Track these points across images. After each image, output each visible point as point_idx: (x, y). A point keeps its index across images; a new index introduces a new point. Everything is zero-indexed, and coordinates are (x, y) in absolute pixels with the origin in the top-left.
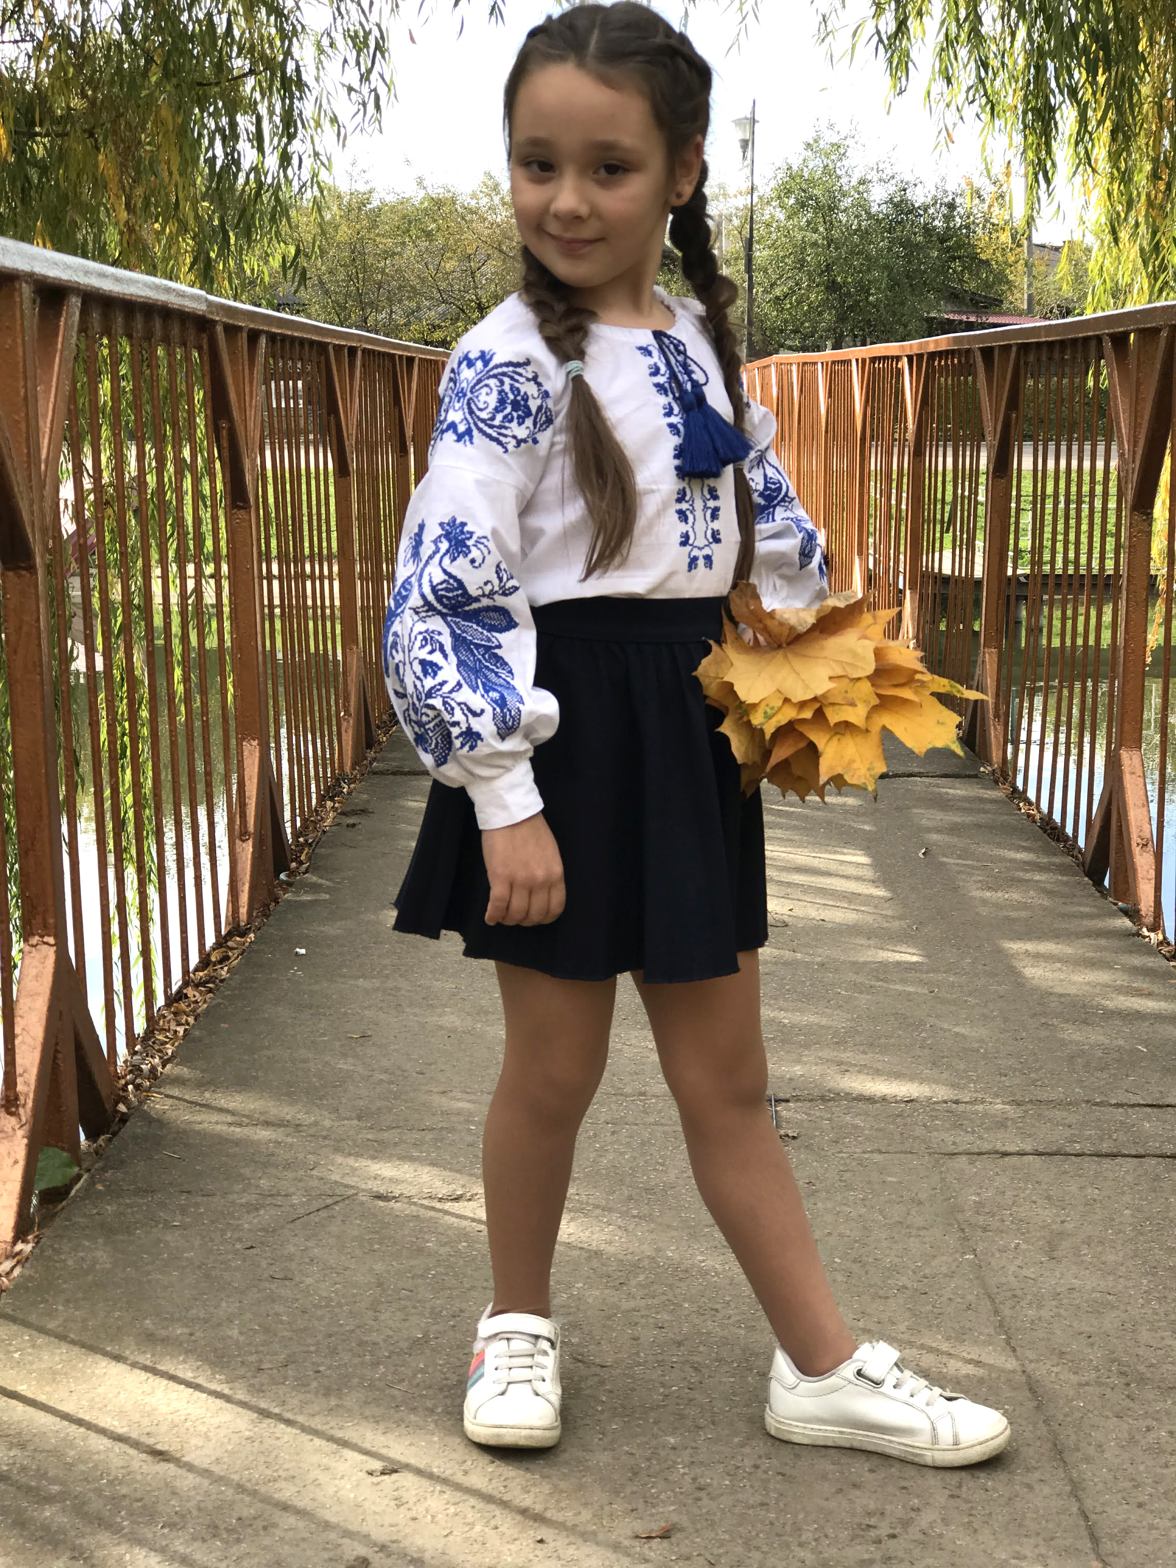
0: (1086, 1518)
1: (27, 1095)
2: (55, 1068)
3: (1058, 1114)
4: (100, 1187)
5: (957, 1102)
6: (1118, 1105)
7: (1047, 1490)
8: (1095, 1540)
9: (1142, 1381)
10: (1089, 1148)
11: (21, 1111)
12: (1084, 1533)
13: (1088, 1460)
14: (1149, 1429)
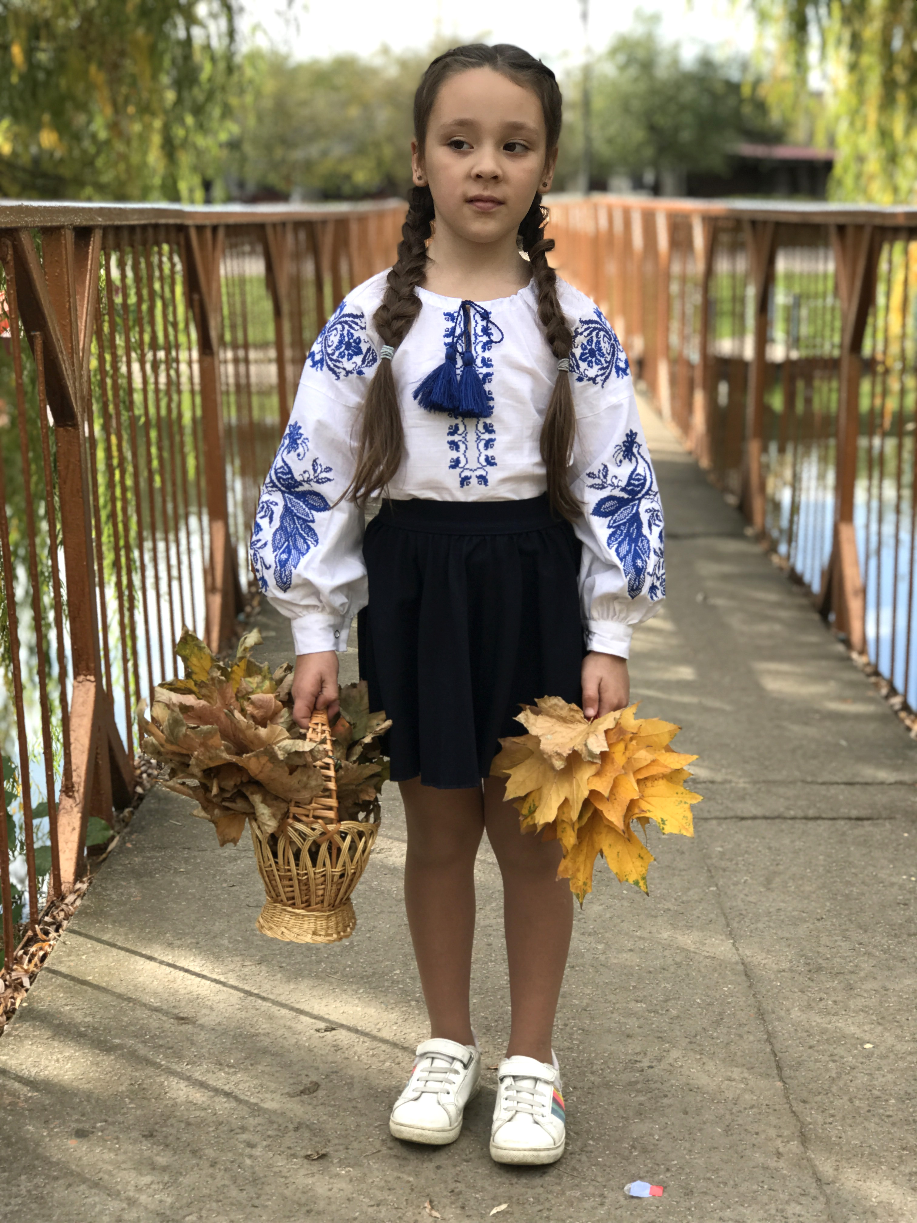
0: (776, 1055)
1: (79, 784)
2: (97, 765)
3: (782, 790)
4: (129, 845)
5: (712, 782)
6: (823, 783)
8: (779, 1068)
9: (819, 969)
10: (800, 814)
11: (76, 795)
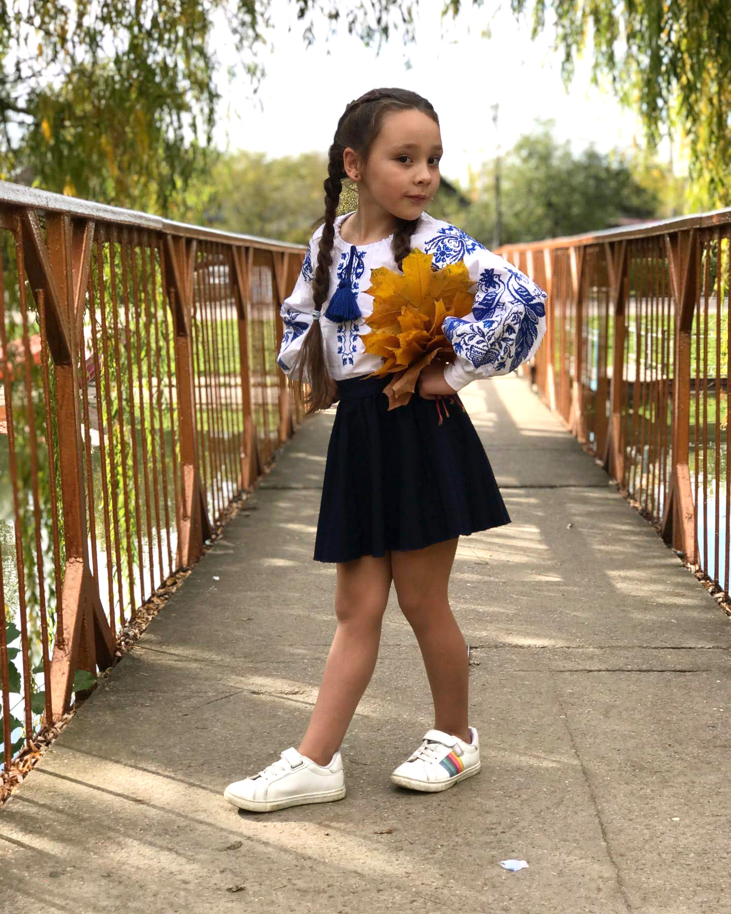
0: (602, 825)
1: (68, 639)
2: (83, 627)
3: (622, 652)
4: (107, 689)
5: (568, 648)
6: (655, 648)
7: (584, 814)
8: (604, 833)
9: (642, 769)
10: (636, 668)
11: (66, 647)
12: (600, 831)
13: (607, 802)
14: (641, 789)
